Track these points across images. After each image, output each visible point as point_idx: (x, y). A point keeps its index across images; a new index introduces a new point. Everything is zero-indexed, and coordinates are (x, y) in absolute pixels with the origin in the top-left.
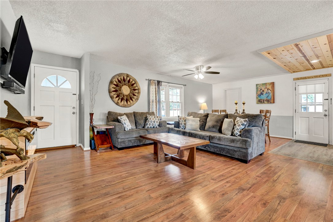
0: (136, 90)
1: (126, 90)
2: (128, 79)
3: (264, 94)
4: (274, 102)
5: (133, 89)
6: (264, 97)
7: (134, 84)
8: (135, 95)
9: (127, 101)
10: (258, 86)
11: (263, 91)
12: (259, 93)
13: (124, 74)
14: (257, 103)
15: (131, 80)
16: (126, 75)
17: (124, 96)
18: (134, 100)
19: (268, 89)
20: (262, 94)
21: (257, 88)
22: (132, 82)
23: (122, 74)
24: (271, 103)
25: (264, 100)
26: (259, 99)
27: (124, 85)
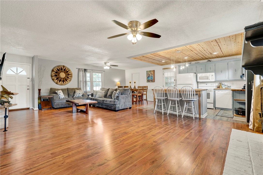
0: (70, 75)
1: (63, 75)
2: (64, 68)
3: (150, 77)
4: (154, 82)
5: (67, 74)
6: (150, 78)
7: (68, 71)
8: (69, 78)
9: (63, 81)
10: (147, 72)
11: (150, 75)
12: (148, 76)
13: (62, 65)
14: (147, 82)
15: (66, 69)
16: (62, 66)
17: (61, 78)
18: (68, 81)
19: (152, 74)
20: (149, 77)
21: (147, 73)
22: (67, 70)
23: (60, 65)
24: (153, 82)
25: (150, 80)
26: (148, 79)
27: (62, 72)
